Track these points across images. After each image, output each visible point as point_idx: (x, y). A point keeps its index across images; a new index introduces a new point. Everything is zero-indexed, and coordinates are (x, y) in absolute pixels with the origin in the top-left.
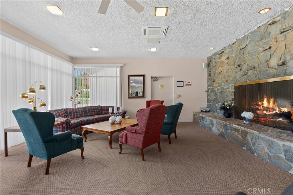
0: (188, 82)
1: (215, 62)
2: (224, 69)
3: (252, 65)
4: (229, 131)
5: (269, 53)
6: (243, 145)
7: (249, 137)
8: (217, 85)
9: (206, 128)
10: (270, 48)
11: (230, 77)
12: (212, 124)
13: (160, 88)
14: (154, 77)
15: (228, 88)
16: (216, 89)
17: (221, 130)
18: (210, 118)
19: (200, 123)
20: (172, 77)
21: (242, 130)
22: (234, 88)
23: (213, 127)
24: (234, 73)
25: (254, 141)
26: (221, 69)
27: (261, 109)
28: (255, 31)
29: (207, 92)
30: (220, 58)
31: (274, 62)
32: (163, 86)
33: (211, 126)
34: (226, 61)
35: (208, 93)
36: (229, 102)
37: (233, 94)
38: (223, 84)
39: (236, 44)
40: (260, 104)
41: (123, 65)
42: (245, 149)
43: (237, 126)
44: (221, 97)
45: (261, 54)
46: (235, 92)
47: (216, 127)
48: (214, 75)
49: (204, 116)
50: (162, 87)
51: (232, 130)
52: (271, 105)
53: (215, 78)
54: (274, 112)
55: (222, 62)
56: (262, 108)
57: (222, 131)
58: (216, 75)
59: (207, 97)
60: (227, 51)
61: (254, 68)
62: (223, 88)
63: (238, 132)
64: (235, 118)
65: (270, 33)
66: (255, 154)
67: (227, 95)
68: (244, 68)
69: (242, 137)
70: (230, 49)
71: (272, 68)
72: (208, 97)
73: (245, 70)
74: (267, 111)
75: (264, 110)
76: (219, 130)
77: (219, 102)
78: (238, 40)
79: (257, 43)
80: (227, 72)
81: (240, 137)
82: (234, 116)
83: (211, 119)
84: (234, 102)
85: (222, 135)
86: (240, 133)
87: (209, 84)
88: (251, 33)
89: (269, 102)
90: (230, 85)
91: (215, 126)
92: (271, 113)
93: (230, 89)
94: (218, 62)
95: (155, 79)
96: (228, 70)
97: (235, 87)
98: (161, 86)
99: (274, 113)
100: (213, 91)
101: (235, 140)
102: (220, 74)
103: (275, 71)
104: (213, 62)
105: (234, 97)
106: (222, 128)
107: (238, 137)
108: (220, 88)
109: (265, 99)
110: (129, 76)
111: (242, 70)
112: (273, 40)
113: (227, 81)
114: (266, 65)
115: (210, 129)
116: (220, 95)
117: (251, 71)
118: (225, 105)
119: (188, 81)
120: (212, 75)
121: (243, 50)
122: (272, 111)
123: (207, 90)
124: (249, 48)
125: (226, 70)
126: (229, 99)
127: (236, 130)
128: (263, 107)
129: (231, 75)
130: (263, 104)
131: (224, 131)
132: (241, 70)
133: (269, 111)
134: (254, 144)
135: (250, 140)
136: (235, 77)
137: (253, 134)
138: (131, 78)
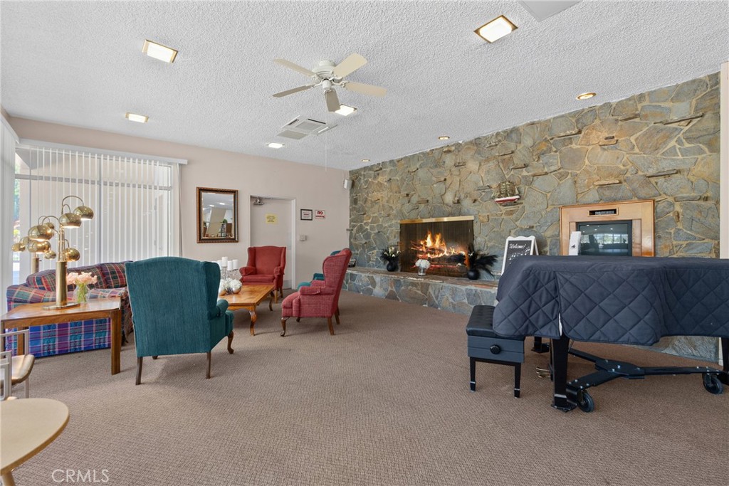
0: (319, 213)
1: (367, 182)
2: (383, 195)
3: (424, 196)
4: (403, 288)
5: (444, 187)
6: (423, 301)
7: (430, 290)
8: (370, 221)
9: (359, 292)
10: (445, 180)
11: (393, 210)
12: (374, 283)
13: (267, 220)
14: (256, 198)
15: (390, 226)
16: (368, 227)
17: (390, 289)
18: (367, 274)
19: (347, 285)
20: (290, 200)
21: (421, 283)
22: (399, 226)
23: (374, 288)
24: (399, 205)
25: (436, 293)
26: (377, 195)
27: (423, 251)
28: (428, 153)
29: (349, 232)
30: (375, 177)
31: (449, 198)
32: (274, 218)
33: (370, 287)
34: (386, 184)
35: (351, 233)
36: (393, 248)
37: (398, 235)
38: (381, 220)
39: (403, 162)
40: (422, 243)
41: (185, 162)
42: (427, 306)
43: (415, 279)
44: (377, 241)
45: (435, 185)
46: (400, 232)
47: (381, 286)
48: (365, 203)
49: (354, 272)
50: (271, 219)
51: (408, 286)
52: (437, 244)
53: (367, 209)
54: (441, 255)
55: (380, 185)
56: (425, 250)
57: (391, 291)
58: (369, 204)
59: (350, 240)
60: (388, 170)
61: (428, 201)
62: (382, 225)
63: (416, 286)
64: (401, 271)
65: (444, 162)
66: (439, 309)
67: (388, 237)
68: (415, 199)
69: (422, 292)
70: (392, 168)
71: (447, 205)
72: (352, 240)
73: (415, 202)
74: (431, 253)
75: (427, 253)
76: (386, 290)
77: (374, 249)
78: (406, 157)
79: (431, 170)
80: (388, 202)
81: (420, 292)
82: (400, 268)
83: (371, 275)
84: (399, 247)
85: (391, 296)
86: (419, 287)
87: (352, 217)
88: (422, 153)
89: (434, 240)
90: (394, 222)
91: (378, 285)
92: (437, 256)
93: (394, 228)
94: (373, 183)
95: (257, 201)
96: (390, 198)
97: (401, 225)
98: (268, 217)
99: (442, 257)
100: (361, 229)
101: (412, 298)
102: (376, 203)
103: (450, 208)
104: (362, 181)
105: (399, 240)
106: (391, 286)
107: (416, 293)
108: (375, 225)
109: (429, 237)
110: (201, 190)
111: (412, 201)
112: (448, 172)
113: (389, 215)
114: (440, 200)
115: (370, 291)
116: (375, 237)
117: (423, 205)
118: (388, 252)
119: (320, 210)
120: (360, 203)
121: (412, 174)
122: (439, 254)
123: (348, 228)
124: (421, 173)
125: (387, 199)
126: (393, 243)
127: (413, 284)
128: (426, 248)
129: (394, 207)
130: (425, 243)
131: (394, 290)
132: (409, 202)
133: (435, 254)
134: (437, 297)
135: (432, 293)
136: (401, 210)
137: (435, 284)
138: (203, 194)
